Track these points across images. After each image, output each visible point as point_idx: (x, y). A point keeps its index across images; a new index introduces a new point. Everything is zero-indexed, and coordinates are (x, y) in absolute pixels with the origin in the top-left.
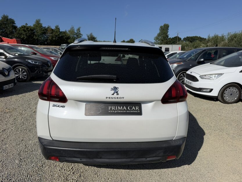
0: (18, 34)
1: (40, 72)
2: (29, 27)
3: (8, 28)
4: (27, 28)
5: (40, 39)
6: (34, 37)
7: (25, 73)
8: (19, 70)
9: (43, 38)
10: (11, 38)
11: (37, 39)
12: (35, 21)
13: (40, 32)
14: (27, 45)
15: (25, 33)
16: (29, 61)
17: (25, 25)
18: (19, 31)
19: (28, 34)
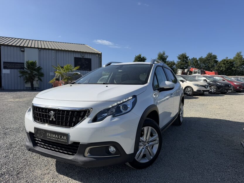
0: (218, 67)
1: (223, 89)
2: (229, 60)
3: (211, 63)
4: (227, 61)
5: (239, 70)
6: (233, 69)
7: (215, 90)
8: (212, 88)
9: (241, 69)
10: (211, 71)
11: (235, 70)
12: (236, 53)
13: (240, 64)
14: (220, 76)
15: (224, 66)
16: (218, 83)
17: (225, 59)
18: (220, 64)
19: (227, 66)
